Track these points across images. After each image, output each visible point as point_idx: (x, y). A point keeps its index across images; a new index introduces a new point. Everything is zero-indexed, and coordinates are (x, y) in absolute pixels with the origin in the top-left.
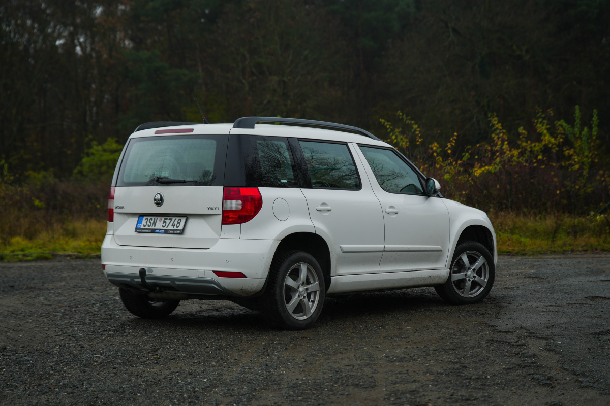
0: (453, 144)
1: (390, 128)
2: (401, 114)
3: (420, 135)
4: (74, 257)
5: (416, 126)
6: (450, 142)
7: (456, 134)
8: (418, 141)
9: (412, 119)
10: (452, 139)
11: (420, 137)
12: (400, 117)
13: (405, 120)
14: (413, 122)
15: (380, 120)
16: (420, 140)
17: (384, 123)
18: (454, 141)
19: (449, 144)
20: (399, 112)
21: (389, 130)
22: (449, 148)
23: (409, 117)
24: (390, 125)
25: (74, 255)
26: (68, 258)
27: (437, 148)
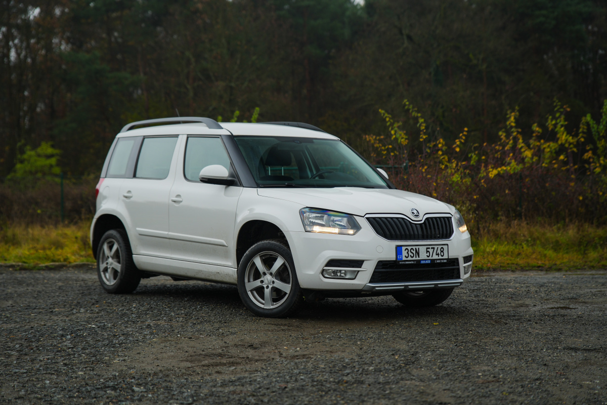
0: (463, 141)
1: (389, 121)
2: (407, 103)
3: (425, 131)
4: (18, 268)
5: (421, 120)
6: (460, 138)
7: (466, 129)
8: (422, 138)
9: (418, 112)
10: (461, 135)
11: (425, 134)
12: (406, 107)
13: (411, 111)
14: (419, 115)
15: (380, 110)
16: (424, 137)
17: (384, 114)
18: (464, 138)
19: (457, 141)
20: (405, 100)
21: (388, 124)
22: (458, 146)
23: (416, 109)
24: (390, 118)
25: (18, 266)
26: (11, 269)
27: (443, 146)
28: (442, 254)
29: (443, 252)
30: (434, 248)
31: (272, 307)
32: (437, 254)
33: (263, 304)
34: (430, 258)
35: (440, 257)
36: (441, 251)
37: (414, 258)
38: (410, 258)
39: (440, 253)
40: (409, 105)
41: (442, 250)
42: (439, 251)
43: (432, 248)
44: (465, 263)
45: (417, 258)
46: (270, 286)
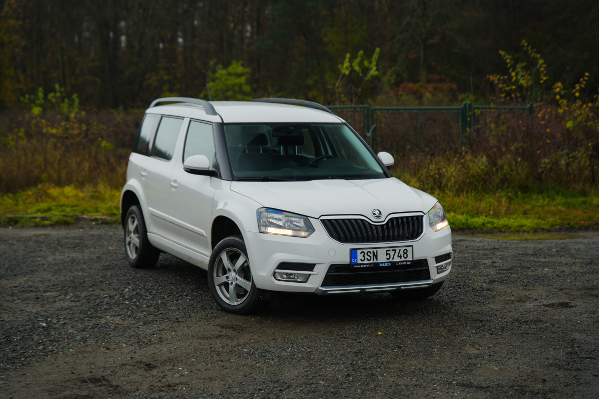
0: (583, 86)
1: (510, 62)
2: (526, 44)
3: (545, 72)
4: (100, 222)
5: (541, 61)
6: (579, 82)
7: (587, 74)
8: (542, 79)
9: (537, 52)
10: (581, 80)
11: (545, 75)
12: (525, 48)
13: (530, 52)
14: (539, 56)
15: (500, 52)
16: (545, 78)
17: (505, 56)
18: (584, 83)
19: (577, 85)
20: (524, 41)
21: (509, 65)
22: (577, 91)
23: (535, 50)
24: (511, 60)
25: (102, 219)
26: (94, 223)
27: (561, 90)
28: (405, 256)
29: (406, 253)
30: (395, 250)
31: (235, 303)
32: (398, 256)
33: (228, 299)
34: (391, 260)
35: (403, 259)
36: (404, 253)
37: (371, 261)
38: (366, 261)
39: (402, 255)
40: (528, 46)
41: (405, 251)
42: (402, 253)
43: (393, 250)
44: (437, 263)
45: (375, 261)
46: (234, 283)
